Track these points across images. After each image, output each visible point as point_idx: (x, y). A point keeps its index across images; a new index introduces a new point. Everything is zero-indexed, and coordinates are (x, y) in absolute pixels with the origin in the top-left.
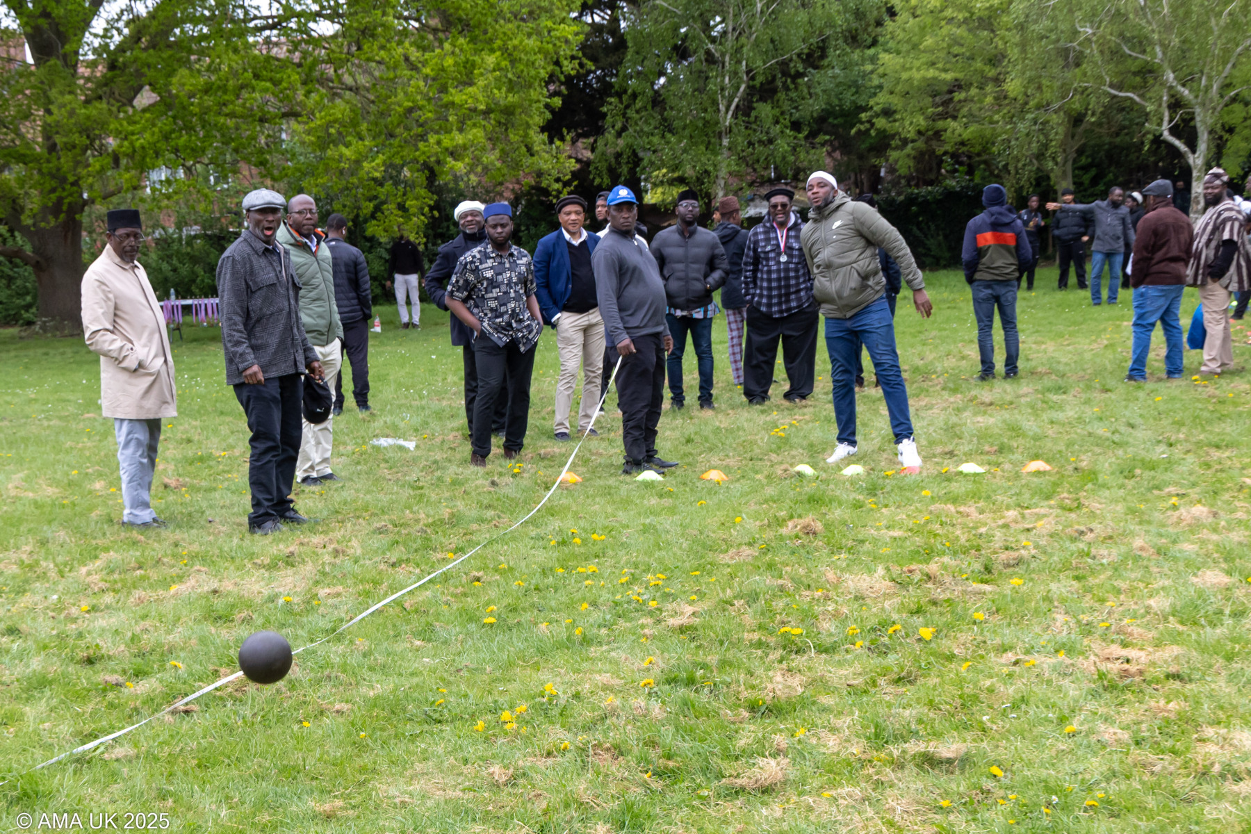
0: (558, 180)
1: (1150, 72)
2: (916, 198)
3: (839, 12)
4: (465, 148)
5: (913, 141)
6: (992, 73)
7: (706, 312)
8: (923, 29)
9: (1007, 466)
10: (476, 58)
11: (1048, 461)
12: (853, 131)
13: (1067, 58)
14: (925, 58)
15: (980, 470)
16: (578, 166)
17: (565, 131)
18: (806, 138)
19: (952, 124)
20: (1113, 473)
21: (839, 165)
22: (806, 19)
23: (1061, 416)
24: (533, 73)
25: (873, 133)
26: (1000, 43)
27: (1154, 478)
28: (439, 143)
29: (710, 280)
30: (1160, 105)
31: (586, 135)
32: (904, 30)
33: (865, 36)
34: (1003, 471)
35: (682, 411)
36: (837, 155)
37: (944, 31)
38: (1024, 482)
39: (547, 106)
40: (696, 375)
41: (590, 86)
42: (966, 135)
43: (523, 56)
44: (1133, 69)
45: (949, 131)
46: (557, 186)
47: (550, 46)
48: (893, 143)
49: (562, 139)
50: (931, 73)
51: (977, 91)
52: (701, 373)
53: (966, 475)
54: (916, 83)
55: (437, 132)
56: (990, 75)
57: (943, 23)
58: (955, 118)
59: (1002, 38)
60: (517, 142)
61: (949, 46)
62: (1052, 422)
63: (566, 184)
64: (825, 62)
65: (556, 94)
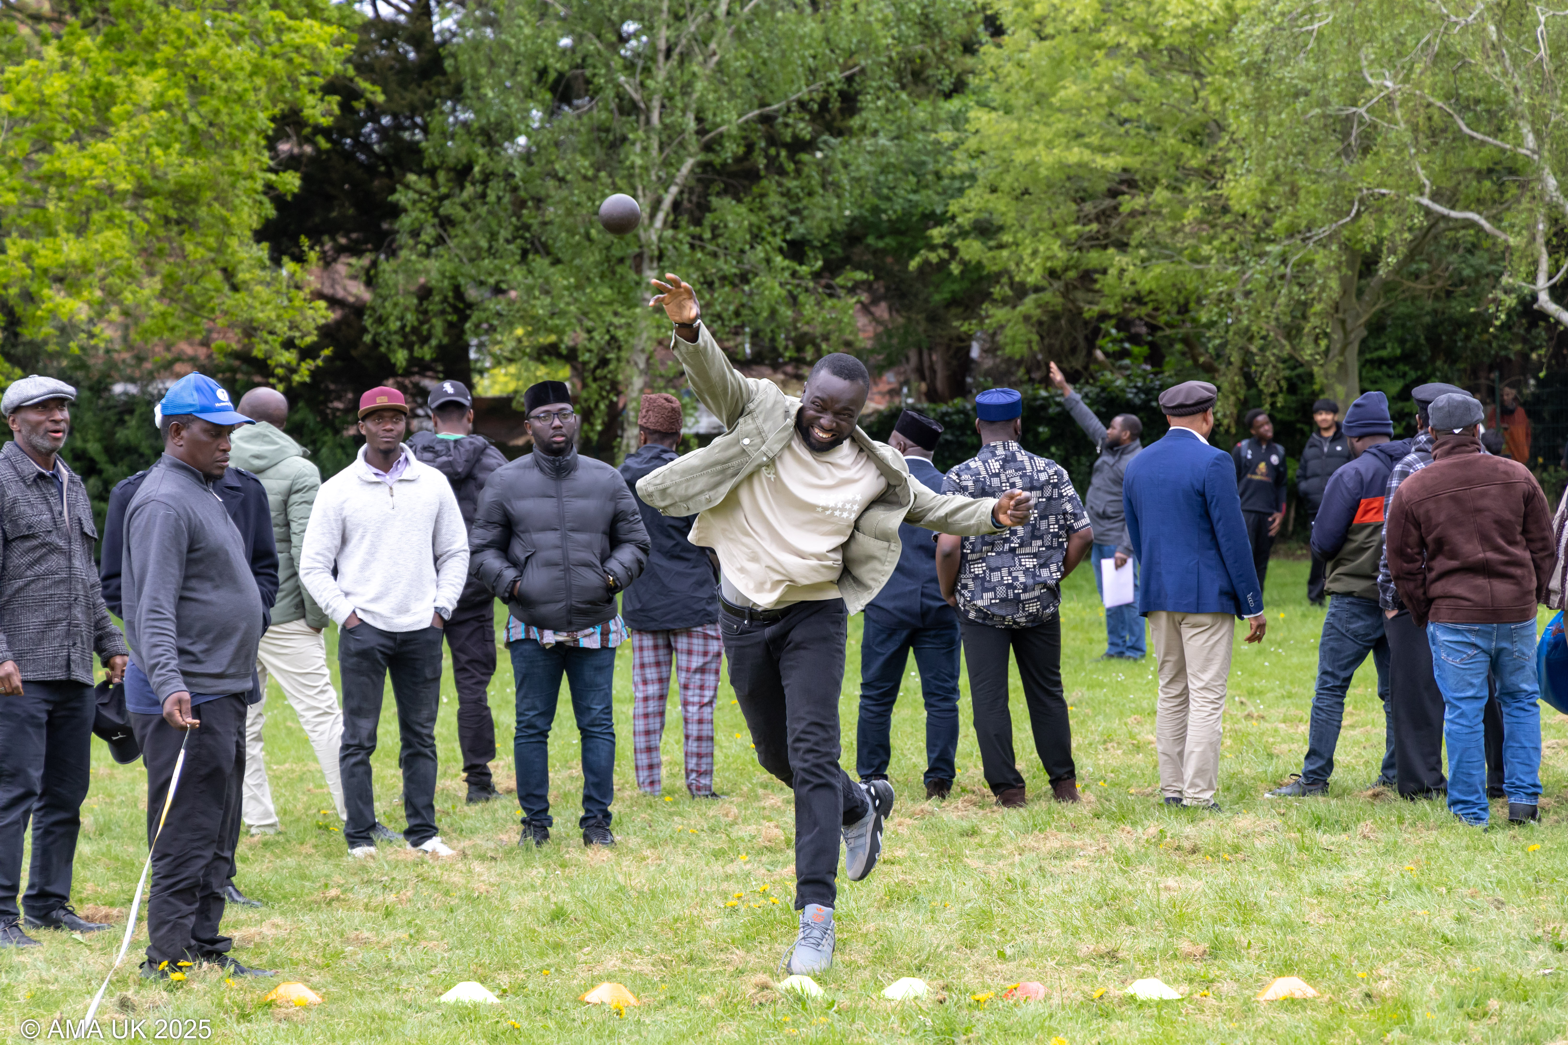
0: (289, 344)
1: (1512, 171)
2: (1044, 407)
3: (885, 23)
4: (85, 268)
5: (1037, 289)
6: (1196, 159)
7: (605, 634)
8: (1057, 62)
9: (1227, 987)
10: (117, 79)
11: (1310, 978)
12: (913, 264)
13: (1346, 135)
14: (1061, 122)
15: (1171, 993)
16: (332, 316)
17: (305, 241)
18: (817, 276)
19: (1116, 259)
20: (1443, 1007)
21: (889, 334)
22: (818, 34)
23: (1336, 879)
24: (241, 117)
25: (955, 268)
26: (1213, 100)
27: (1525, 1019)
28: (27, 257)
29: (613, 565)
30: (1534, 238)
31: (355, 250)
32: (1020, 65)
33: (942, 71)
34: (1219, 997)
35: (545, 847)
36: (882, 310)
37: (1101, 71)
38: (1261, 1022)
39: (269, 188)
40: (578, 770)
41: (366, 147)
42: (1147, 282)
43: (218, 81)
44: (1477, 164)
45: (1113, 272)
46: (288, 357)
47: (279, 63)
48: (996, 291)
49: (299, 259)
50: (1075, 155)
51: (1167, 194)
52: (588, 766)
53: (1142, 1005)
54: (1043, 172)
55: (25, 234)
56: (1194, 163)
57: (1099, 55)
58: (1123, 246)
59: (1217, 91)
60: (203, 261)
61: (1112, 102)
62: (1320, 892)
63: (307, 353)
64: (855, 122)
65: (291, 163)
